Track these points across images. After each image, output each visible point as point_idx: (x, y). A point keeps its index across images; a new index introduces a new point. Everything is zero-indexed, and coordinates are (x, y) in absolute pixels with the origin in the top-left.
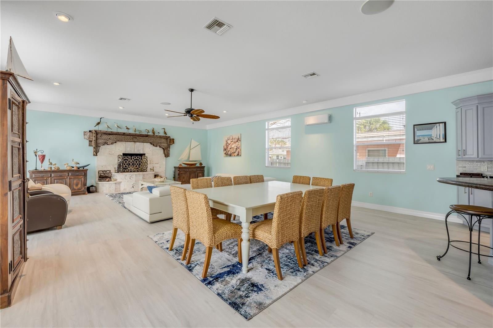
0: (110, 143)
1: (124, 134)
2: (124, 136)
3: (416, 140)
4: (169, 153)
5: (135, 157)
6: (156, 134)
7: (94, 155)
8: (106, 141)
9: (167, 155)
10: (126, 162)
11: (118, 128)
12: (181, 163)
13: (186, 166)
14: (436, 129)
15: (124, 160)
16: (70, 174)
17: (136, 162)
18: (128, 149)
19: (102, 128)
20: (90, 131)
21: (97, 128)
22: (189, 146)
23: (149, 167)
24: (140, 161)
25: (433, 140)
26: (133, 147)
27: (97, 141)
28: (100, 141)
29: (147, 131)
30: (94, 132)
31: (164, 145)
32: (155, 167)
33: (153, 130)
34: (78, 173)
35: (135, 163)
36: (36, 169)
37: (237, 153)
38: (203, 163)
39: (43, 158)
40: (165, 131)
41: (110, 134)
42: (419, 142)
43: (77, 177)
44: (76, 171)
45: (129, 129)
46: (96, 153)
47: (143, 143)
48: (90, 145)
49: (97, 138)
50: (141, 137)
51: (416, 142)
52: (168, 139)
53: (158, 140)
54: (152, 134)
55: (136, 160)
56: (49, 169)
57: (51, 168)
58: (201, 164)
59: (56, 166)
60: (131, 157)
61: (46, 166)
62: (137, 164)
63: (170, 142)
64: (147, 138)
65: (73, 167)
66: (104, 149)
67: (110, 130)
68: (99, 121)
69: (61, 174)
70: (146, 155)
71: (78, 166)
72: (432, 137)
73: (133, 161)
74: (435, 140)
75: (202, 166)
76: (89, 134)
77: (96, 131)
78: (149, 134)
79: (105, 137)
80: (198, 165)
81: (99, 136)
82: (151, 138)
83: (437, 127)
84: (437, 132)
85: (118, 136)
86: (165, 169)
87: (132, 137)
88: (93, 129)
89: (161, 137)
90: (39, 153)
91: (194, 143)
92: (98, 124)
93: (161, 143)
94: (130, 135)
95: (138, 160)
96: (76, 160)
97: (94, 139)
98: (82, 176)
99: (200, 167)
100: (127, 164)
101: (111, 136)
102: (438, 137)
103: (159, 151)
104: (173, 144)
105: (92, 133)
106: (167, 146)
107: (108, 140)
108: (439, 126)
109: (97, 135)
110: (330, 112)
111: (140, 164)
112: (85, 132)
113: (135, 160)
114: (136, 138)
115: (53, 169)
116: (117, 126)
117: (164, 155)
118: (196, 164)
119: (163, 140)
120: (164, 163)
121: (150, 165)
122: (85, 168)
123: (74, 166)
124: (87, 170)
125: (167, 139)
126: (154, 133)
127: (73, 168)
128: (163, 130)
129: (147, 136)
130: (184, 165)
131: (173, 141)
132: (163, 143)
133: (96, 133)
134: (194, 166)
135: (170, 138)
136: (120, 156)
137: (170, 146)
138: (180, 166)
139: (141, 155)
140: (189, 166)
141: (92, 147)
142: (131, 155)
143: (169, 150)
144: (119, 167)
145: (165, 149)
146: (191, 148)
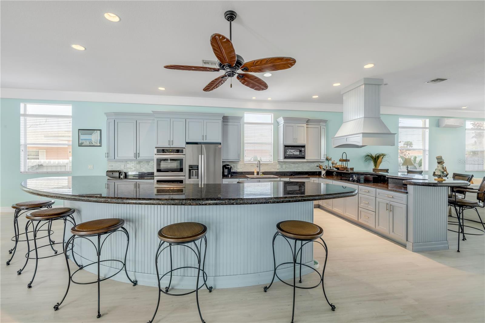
3: (80, 143)
14: (94, 135)
25: (93, 144)
42: (82, 145)
51: (80, 145)
72: (92, 142)
74: (94, 144)
83: (95, 134)
84: (95, 137)
102: (96, 142)
108: (97, 132)
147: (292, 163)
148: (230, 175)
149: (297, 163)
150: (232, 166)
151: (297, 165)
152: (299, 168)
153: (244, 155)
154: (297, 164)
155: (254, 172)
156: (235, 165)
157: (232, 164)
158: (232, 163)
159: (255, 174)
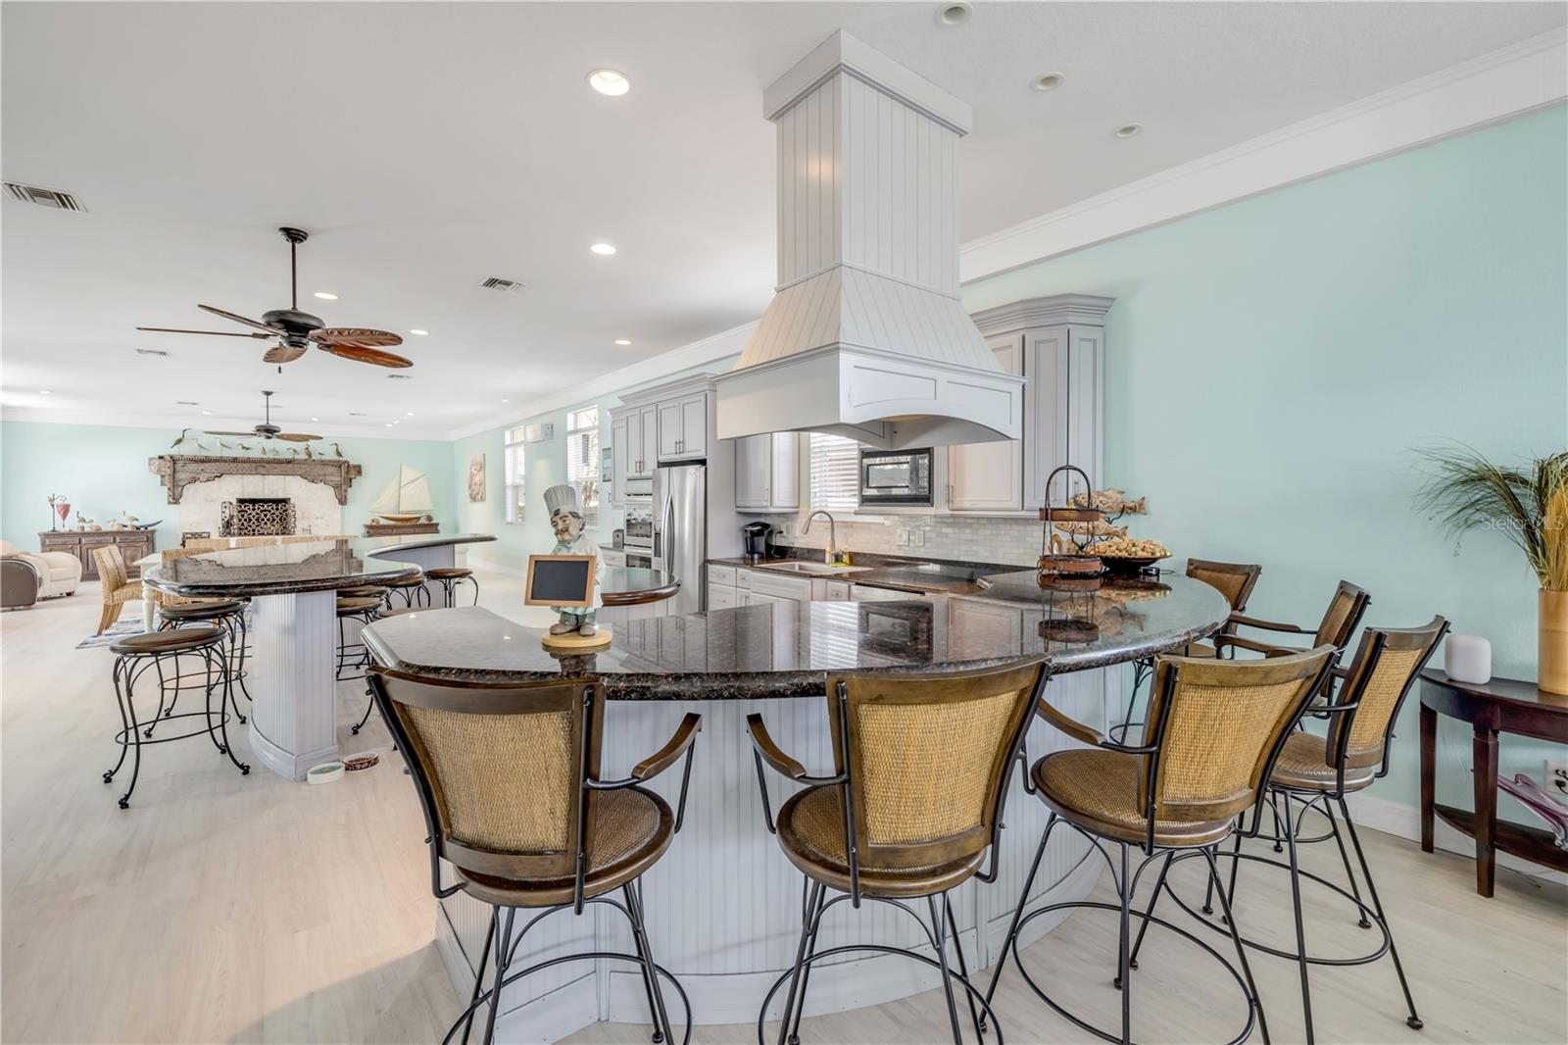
0: (205, 479)
1: (235, 460)
2: (235, 464)
4: (346, 497)
5: (264, 506)
6: (314, 457)
7: (170, 503)
8: (195, 475)
9: (343, 501)
10: (243, 516)
11: (224, 448)
12: (376, 516)
13: (392, 523)
15: (239, 512)
16: (118, 539)
17: (265, 515)
18: (249, 490)
19: (187, 449)
20: (161, 458)
21: (175, 451)
22: (397, 477)
23: (300, 525)
26: (260, 485)
27: (176, 476)
28: (180, 476)
29: (292, 451)
30: (169, 459)
31: (333, 478)
32: (315, 524)
33: (307, 449)
34: (133, 538)
35: (263, 517)
36: (54, 531)
37: (479, 497)
38: (434, 517)
39: (65, 510)
40: (337, 450)
41: (202, 461)
43: (131, 544)
44: (130, 532)
45: (248, 449)
46: (175, 500)
47: (282, 477)
48: (163, 484)
49: (174, 469)
50: (274, 465)
52: (342, 466)
53: (318, 470)
54: (306, 457)
55: (265, 511)
56: (79, 531)
57: (83, 528)
58: (429, 518)
59: (94, 524)
60: (254, 505)
61: (71, 524)
62: (268, 520)
63: (348, 472)
64: (290, 465)
65: (126, 526)
66: (190, 491)
67: (204, 453)
68: (181, 437)
69: (100, 539)
70: (292, 501)
71: (137, 524)
73: (257, 514)
75: (433, 522)
76: (157, 462)
77: (172, 457)
78: (296, 457)
79: (192, 467)
80: (423, 521)
81: (179, 466)
82: (301, 465)
85: (222, 464)
86: (339, 530)
87: (254, 464)
88: (167, 451)
89: (324, 463)
90: (59, 503)
91: (408, 474)
92: (179, 441)
93: (325, 475)
94: (248, 461)
95: (271, 511)
96: (129, 514)
97: (169, 471)
98: (142, 544)
99: (428, 525)
100: (245, 520)
101: (207, 465)
103: (325, 493)
104: (358, 478)
105: (165, 460)
106: (341, 481)
107: (199, 473)
109: (174, 464)
110: (546, 420)
111: (274, 520)
112: (151, 459)
113: (261, 511)
114: (264, 467)
115: (87, 530)
116: (222, 445)
117: (337, 500)
118: (419, 518)
119: (331, 470)
120: (337, 516)
121: (303, 521)
122: (149, 528)
123: (128, 523)
124: (153, 532)
125: (340, 466)
126: (310, 455)
127: (126, 529)
128: (336, 447)
129: (289, 462)
130: (383, 522)
131: (359, 470)
132: (332, 475)
133: (174, 460)
134: (413, 523)
135: (349, 465)
136: (227, 505)
137: (351, 480)
138: (374, 524)
139: (277, 501)
140: (399, 523)
141: (166, 488)
142: (254, 501)
143: (349, 489)
144: (228, 525)
145: (336, 487)
146: (402, 484)
147: (948, 525)
148: (756, 556)
149: (970, 526)
150: (783, 529)
151: (968, 534)
152: (975, 548)
153: (809, 493)
154: (968, 531)
155: (823, 552)
156: (789, 523)
157: (782, 522)
158: (785, 519)
159: (828, 557)
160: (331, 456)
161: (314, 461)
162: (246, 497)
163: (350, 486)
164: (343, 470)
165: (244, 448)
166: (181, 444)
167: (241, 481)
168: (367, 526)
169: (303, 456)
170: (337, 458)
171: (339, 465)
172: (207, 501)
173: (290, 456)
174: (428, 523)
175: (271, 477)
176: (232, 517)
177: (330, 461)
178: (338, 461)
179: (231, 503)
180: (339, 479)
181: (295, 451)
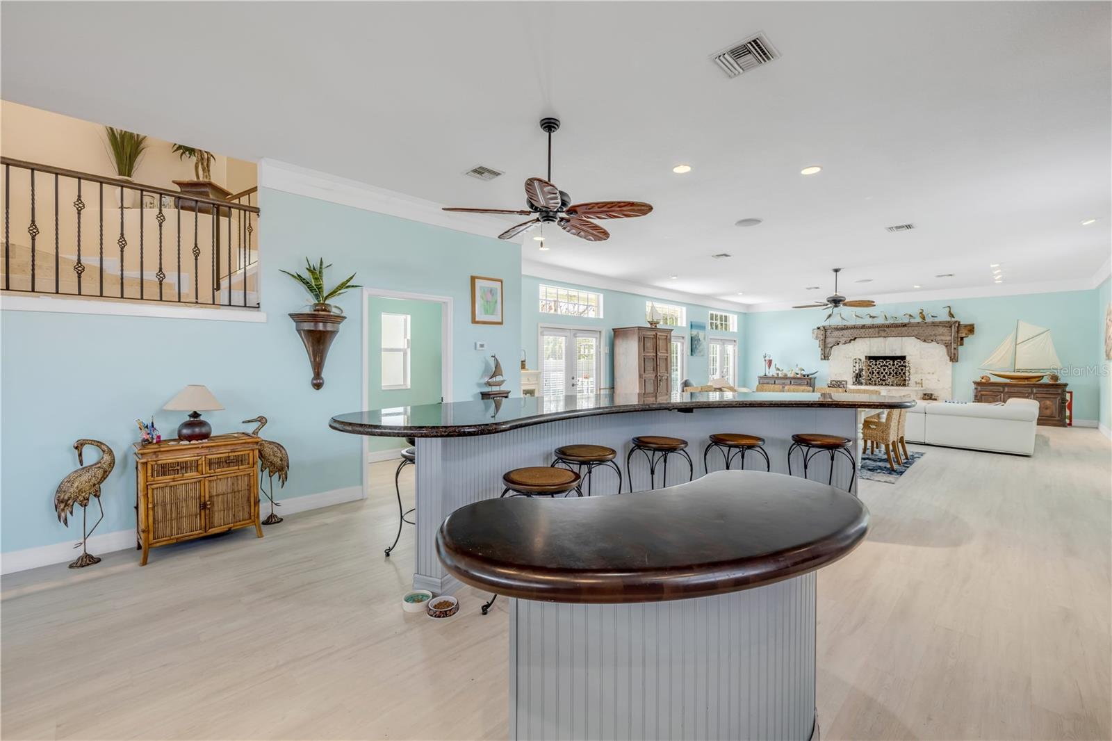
0: (843, 342)
1: (864, 327)
2: (864, 330)
4: (957, 354)
5: (883, 362)
6: (928, 320)
7: (822, 359)
8: (837, 339)
9: (954, 358)
10: (869, 370)
11: (858, 318)
12: (987, 373)
13: (1007, 381)
15: (866, 366)
16: (793, 382)
17: (884, 370)
18: (875, 349)
20: (819, 328)
21: (827, 324)
22: (1012, 336)
23: (913, 378)
24: (890, 368)
26: (883, 346)
27: (827, 340)
28: (829, 340)
29: (908, 316)
30: (822, 328)
31: (943, 338)
32: (927, 379)
33: (921, 313)
34: (800, 382)
36: (763, 375)
38: (1060, 377)
39: (770, 362)
40: (950, 312)
44: (799, 378)
45: (874, 317)
46: (826, 357)
47: (899, 338)
48: (819, 346)
49: (826, 336)
50: (893, 329)
52: (953, 327)
53: (929, 331)
55: (884, 366)
56: (776, 376)
57: (778, 374)
58: (1055, 378)
60: (876, 362)
61: (772, 372)
63: (958, 332)
64: (906, 328)
65: (797, 374)
66: (835, 350)
67: (845, 323)
68: (830, 313)
69: (784, 381)
70: (908, 358)
71: (803, 373)
73: (878, 368)
75: (1059, 382)
76: (816, 330)
77: (824, 327)
78: (912, 321)
79: (836, 333)
80: (1046, 380)
81: (828, 333)
82: (913, 328)
85: (858, 330)
86: (950, 385)
87: (877, 329)
88: (822, 324)
89: (934, 324)
90: (767, 358)
92: (829, 316)
93: (936, 335)
94: (873, 327)
95: (888, 366)
96: (799, 367)
97: (822, 337)
99: (1052, 385)
101: (845, 332)
103: (937, 352)
104: (971, 336)
105: (820, 330)
106: (951, 340)
107: (841, 338)
109: (826, 332)
111: (890, 373)
112: (813, 330)
113: (881, 366)
114: (885, 331)
115: (780, 375)
116: (856, 316)
117: (949, 358)
118: (1043, 376)
119: (945, 330)
120: (949, 372)
121: (917, 375)
122: (811, 376)
123: (799, 372)
124: (814, 378)
125: (951, 327)
126: (923, 318)
128: (948, 309)
129: (904, 325)
130: (994, 379)
131: (971, 329)
132: (942, 335)
133: (825, 329)
134: (1033, 382)
135: (959, 324)
136: (858, 361)
137: (962, 339)
138: (983, 381)
139: (894, 358)
140: (1014, 382)
141: (820, 349)
142: (876, 358)
143: (960, 348)
144: (858, 376)
145: (947, 345)
146: (1018, 343)
160: (944, 317)
161: (926, 323)
162: (872, 355)
163: (962, 344)
164: (954, 329)
165: (871, 317)
166: (831, 318)
167: (868, 343)
168: (975, 383)
169: (919, 320)
170: (948, 319)
171: (948, 325)
172: (846, 358)
173: (906, 321)
174: (1051, 382)
175: (891, 338)
176: (861, 370)
177: (940, 322)
178: (949, 322)
179: (860, 360)
180: (948, 338)
181: (910, 316)
